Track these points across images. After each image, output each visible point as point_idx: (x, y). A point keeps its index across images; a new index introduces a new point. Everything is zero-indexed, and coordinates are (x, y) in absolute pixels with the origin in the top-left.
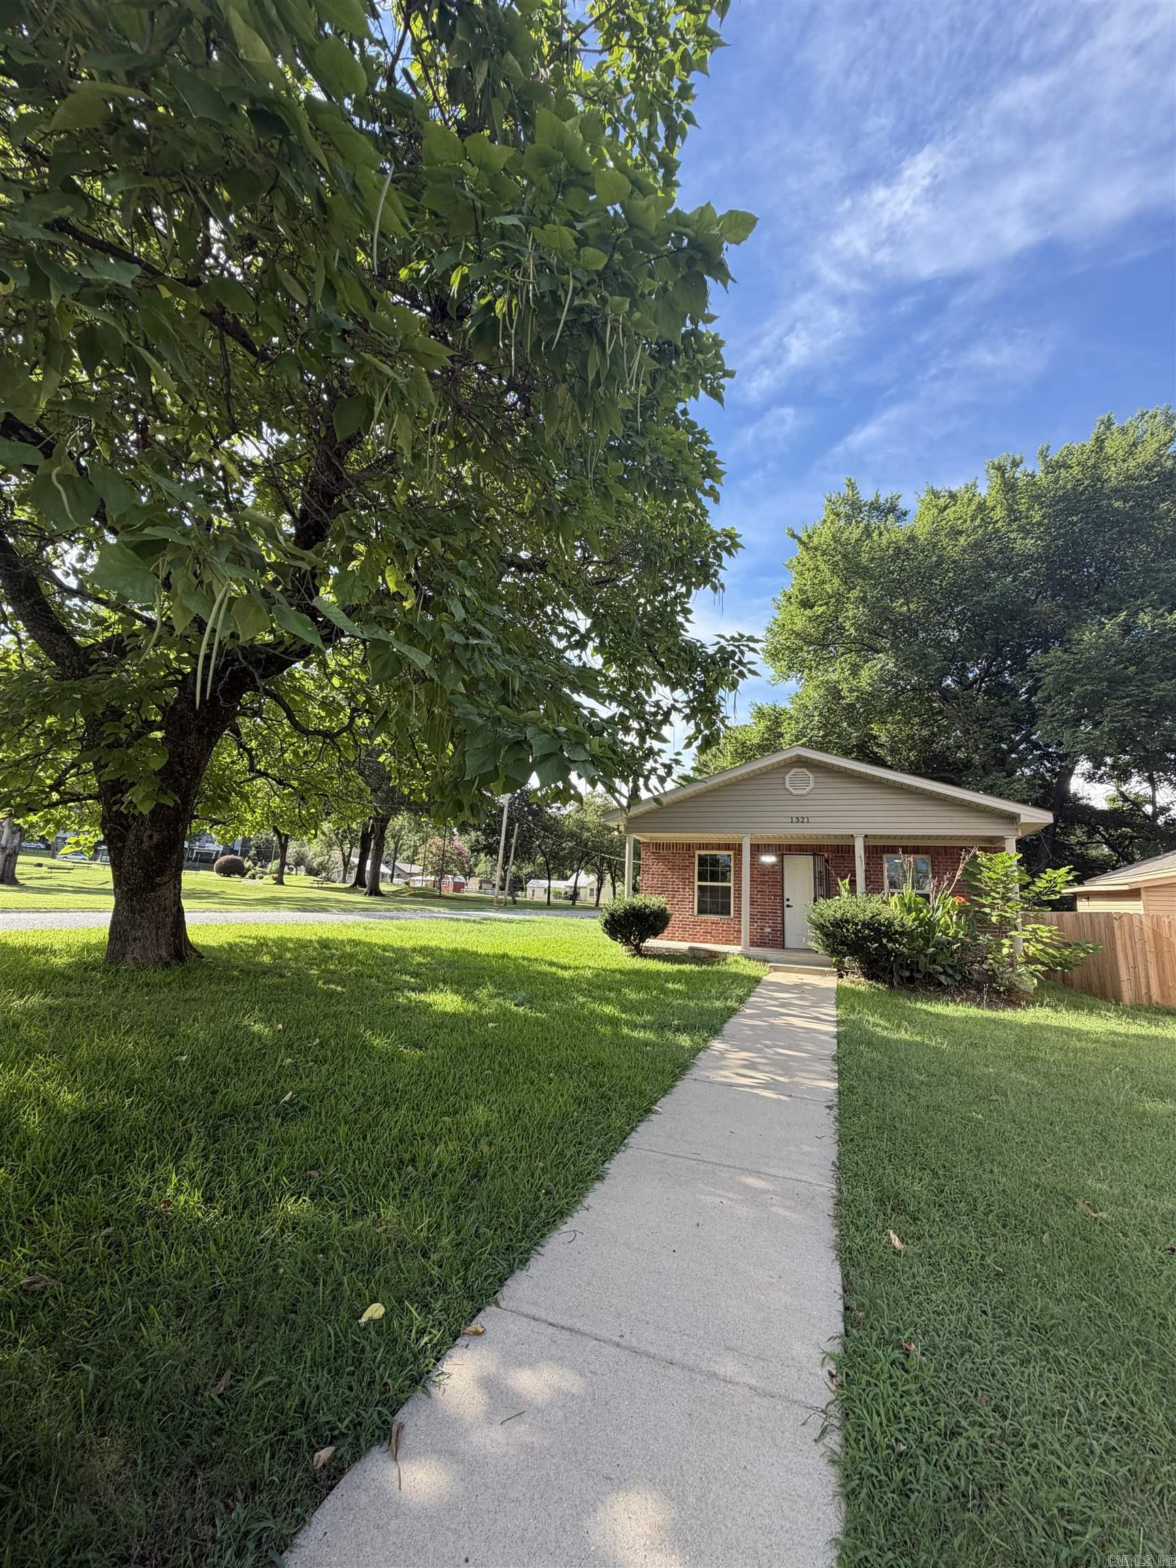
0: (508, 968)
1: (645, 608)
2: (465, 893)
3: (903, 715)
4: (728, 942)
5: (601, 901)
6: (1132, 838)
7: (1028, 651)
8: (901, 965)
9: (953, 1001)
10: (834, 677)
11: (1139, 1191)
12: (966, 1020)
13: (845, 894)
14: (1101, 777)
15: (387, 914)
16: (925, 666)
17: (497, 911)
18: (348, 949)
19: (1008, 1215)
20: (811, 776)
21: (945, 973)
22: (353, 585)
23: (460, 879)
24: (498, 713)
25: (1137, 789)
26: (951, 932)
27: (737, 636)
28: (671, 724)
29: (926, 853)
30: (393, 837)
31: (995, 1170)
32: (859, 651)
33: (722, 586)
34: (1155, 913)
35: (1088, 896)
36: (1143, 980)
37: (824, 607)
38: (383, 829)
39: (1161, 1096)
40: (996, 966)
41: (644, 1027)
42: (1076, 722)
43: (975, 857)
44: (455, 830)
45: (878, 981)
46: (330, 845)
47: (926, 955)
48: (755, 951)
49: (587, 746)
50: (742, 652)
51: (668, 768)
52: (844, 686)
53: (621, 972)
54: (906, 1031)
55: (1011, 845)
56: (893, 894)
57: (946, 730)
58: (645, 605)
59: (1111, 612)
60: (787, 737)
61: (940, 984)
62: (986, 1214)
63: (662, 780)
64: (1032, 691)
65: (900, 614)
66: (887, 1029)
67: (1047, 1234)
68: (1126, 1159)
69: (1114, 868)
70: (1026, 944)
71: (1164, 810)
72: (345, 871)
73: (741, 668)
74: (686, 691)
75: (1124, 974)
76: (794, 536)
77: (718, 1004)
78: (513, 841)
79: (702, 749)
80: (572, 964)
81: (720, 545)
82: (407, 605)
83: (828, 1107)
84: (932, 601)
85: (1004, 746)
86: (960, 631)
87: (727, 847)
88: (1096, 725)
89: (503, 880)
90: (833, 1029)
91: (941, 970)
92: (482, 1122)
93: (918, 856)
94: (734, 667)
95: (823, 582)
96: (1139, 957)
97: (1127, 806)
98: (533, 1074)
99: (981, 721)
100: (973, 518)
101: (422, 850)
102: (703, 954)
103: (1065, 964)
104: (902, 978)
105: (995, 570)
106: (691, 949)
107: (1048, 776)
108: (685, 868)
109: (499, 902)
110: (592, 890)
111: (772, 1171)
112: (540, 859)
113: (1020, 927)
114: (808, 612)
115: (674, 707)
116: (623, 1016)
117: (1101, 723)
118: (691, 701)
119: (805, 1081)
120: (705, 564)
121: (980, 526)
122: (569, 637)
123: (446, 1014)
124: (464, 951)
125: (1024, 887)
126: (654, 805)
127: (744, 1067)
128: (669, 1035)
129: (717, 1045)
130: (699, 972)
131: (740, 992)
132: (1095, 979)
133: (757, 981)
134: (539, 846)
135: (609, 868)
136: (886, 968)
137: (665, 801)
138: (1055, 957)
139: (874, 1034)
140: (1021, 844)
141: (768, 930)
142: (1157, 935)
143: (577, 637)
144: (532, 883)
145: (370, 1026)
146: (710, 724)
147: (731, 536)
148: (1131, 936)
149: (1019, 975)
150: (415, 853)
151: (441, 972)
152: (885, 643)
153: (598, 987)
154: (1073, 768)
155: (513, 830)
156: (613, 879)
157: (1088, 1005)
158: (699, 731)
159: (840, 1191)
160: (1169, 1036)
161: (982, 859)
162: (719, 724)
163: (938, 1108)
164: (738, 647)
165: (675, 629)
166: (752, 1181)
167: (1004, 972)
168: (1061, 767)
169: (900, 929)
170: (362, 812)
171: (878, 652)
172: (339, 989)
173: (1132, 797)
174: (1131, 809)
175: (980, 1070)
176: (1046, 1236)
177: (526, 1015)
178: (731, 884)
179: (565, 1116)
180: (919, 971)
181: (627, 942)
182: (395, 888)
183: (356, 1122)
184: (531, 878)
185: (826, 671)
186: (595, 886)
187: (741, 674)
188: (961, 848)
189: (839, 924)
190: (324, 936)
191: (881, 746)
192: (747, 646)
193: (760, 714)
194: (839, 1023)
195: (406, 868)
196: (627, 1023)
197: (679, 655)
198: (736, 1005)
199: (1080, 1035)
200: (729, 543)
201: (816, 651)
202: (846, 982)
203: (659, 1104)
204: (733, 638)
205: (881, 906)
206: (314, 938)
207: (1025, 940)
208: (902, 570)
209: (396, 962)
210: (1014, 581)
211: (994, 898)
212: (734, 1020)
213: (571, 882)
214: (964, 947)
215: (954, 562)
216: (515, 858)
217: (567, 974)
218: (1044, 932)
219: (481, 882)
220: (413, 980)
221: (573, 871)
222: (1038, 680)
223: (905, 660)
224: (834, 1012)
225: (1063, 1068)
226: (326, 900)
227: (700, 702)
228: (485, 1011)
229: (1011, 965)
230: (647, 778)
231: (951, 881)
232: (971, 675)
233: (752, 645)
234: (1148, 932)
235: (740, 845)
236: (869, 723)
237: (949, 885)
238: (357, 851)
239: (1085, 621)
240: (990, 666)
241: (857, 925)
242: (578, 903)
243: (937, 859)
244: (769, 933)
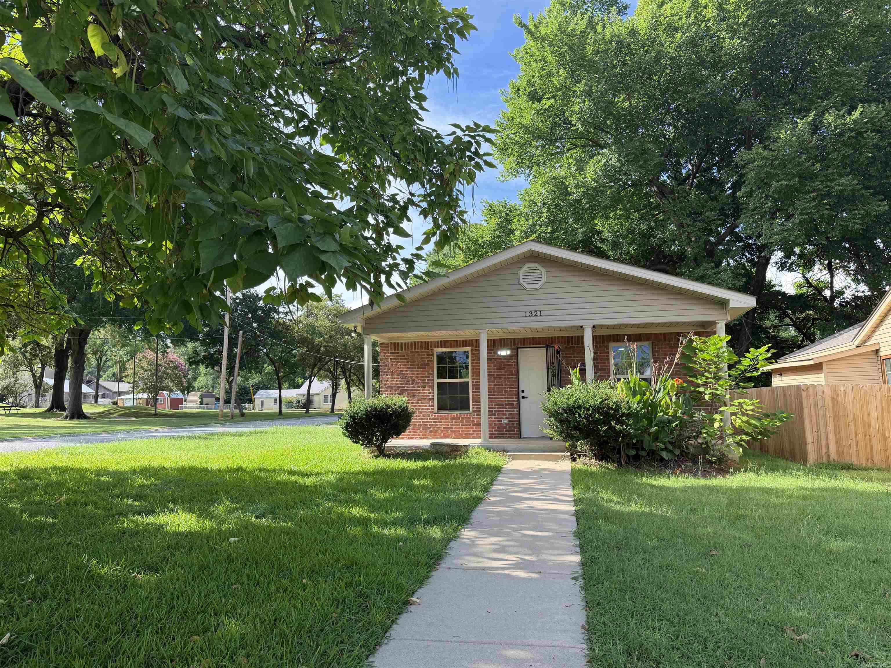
0: (244, 481)
1: (375, 93)
2: (184, 409)
3: (625, 209)
4: (468, 436)
5: (336, 407)
6: (814, 319)
7: (733, 148)
8: (628, 444)
9: (674, 473)
10: (560, 172)
11: (831, 613)
12: (684, 490)
13: (575, 382)
14: (791, 265)
15: (95, 437)
16: (646, 162)
17: (223, 425)
18: (54, 477)
19: (732, 648)
20: (543, 270)
21: (666, 449)
22: (49, 46)
23: (178, 394)
24: (234, 200)
25: (818, 276)
26: (671, 411)
27: (472, 126)
28: (409, 220)
29: (647, 340)
30: (95, 353)
31: (720, 613)
32: (584, 147)
33: (456, 71)
34: (834, 383)
35: (781, 372)
36: (824, 442)
37: (552, 101)
38: (82, 343)
39: (842, 535)
40: (709, 439)
41: (394, 524)
42: (773, 215)
43: (691, 341)
44: (168, 342)
45: (607, 461)
46: (16, 366)
47: (649, 434)
48: (496, 442)
49: (337, 236)
50: (478, 144)
51: (409, 263)
52: (570, 182)
53: (365, 473)
54: (636, 503)
55: (721, 329)
56: (619, 380)
57: (662, 225)
58: (375, 90)
59: (803, 112)
60: (517, 233)
61: (662, 459)
62: (715, 650)
63: (404, 275)
64: (736, 186)
65: (623, 109)
66: (619, 503)
67: (763, 659)
68: (820, 589)
69: (800, 347)
70: (734, 417)
71: (841, 293)
72: (38, 394)
73: (477, 160)
74: (423, 186)
75: (809, 438)
76: (521, 25)
77: (464, 495)
78: (237, 350)
79: (440, 245)
80: (315, 470)
81: (452, 26)
82: (117, 71)
83: (574, 578)
84: (651, 97)
85: (712, 239)
86: (675, 127)
87: (464, 343)
88: (788, 217)
89: (228, 392)
90: (572, 508)
91: (663, 447)
92: (237, 636)
93: (640, 343)
94: (471, 159)
95: (550, 74)
96: (821, 423)
97: (811, 291)
98: (285, 582)
99: (694, 214)
100: (688, 16)
101: (130, 365)
102: (446, 449)
103: (765, 432)
104: (628, 456)
105: (705, 68)
106: (432, 444)
107: (747, 265)
108: (424, 367)
109: (225, 415)
110: (326, 396)
111: (531, 641)
112: (269, 368)
113: (728, 403)
114: (536, 105)
115: (410, 202)
116: (372, 516)
117: (792, 215)
118: (429, 195)
119: (553, 558)
120: (438, 47)
121: (694, 24)
122: (298, 122)
123: (180, 534)
124: (192, 468)
125: (730, 367)
126: (396, 302)
127: (496, 551)
128: (420, 529)
129: (467, 533)
130: (442, 466)
131: (483, 481)
132: (787, 445)
133: (498, 470)
134: (267, 355)
135: (344, 372)
136: (614, 448)
137: (408, 297)
138: (756, 427)
139: (608, 509)
140: (729, 329)
141: (505, 421)
142: (835, 402)
143: (305, 122)
144: (261, 394)
145: (95, 554)
146: (448, 219)
147: (463, 17)
148: (816, 404)
149: (728, 446)
150: (123, 369)
151: (169, 492)
152: (608, 139)
153: (343, 490)
154: (769, 259)
155: (237, 338)
156: (348, 384)
157: (783, 467)
158: (437, 226)
159: (592, 649)
160: (845, 487)
161: (697, 342)
162: (456, 219)
163: (670, 567)
164: (473, 137)
165: (409, 116)
166: (511, 653)
167: (715, 444)
168: (759, 258)
169: (626, 412)
170: (58, 323)
171: (602, 148)
172: (50, 520)
173: (814, 283)
174: (814, 294)
175: (701, 531)
176: (762, 661)
177: (269, 526)
178: (469, 380)
179: (325, 618)
180: (643, 449)
181: (368, 443)
182: (100, 410)
183: (92, 654)
184: (258, 389)
185: (553, 167)
186: (329, 392)
187: (478, 166)
188: (678, 334)
189: (571, 410)
190: (22, 466)
191: (603, 240)
192: (483, 137)
193: (492, 211)
194: (577, 502)
195: (113, 386)
196: (376, 522)
197: (415, 145)
198: (480, 494)
199: (777, 492)
200: (461, 24)
201: (543, 146)
202: (580, 464)
203: (416, 595)
204: (468, 127)
205: (609, 391)
206: (9, 469)
207: (732, 414)
208: (624, 64)
209: (115, 486)
210: (722, 80)
211: (707, 378)
212: (481, 508)
213: (304, 389)
214: (683, 424)
215: (671, 58)
216: (240, 368)
217: (309, 481)
218: (749, 405)
219: (202, 397)
220: (136, 503)
221: (305, 379)
222: (742, 176)
223: (628, 155)
224: (570, 492)
225: (766, 522)
226: (18, 427)
227: (438, 196)
228: (225, 527)
229: (721, 438)
230: (389, 275)
231: (671, 363)
232: (684, 171)
233: (488, 135)
234: (828, 401)
235: (477, 341)
236: (593, 218)
237: (669, 368)
238: (50, 370)
239: (781, 120)
240: (701, 162)
241: (588, 410)
242: (311, 411)
243: (657, 345)
244: (507, 424)
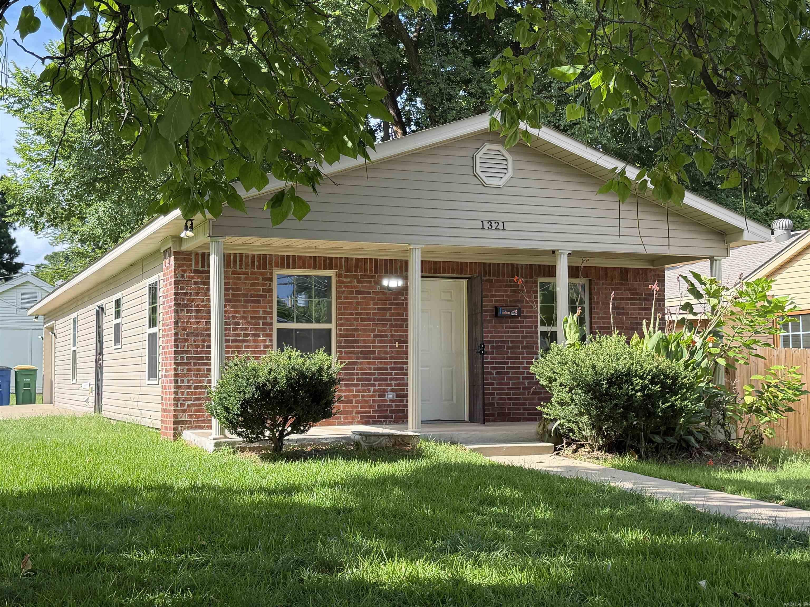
20: (509, 157)
87: (327, 263)
102: (385, 442)
108: (256, 299)
141: (390, 396)
178: (332, 326)
243: (597, 284)
244: (392, 401)
